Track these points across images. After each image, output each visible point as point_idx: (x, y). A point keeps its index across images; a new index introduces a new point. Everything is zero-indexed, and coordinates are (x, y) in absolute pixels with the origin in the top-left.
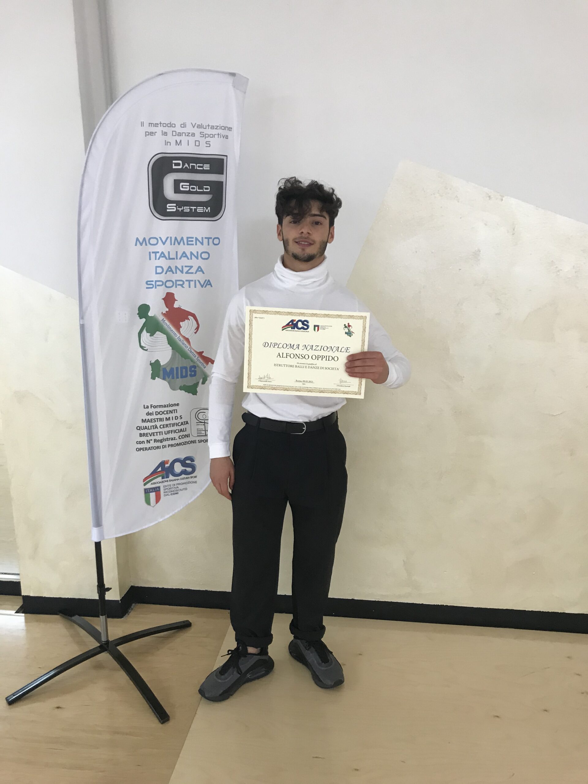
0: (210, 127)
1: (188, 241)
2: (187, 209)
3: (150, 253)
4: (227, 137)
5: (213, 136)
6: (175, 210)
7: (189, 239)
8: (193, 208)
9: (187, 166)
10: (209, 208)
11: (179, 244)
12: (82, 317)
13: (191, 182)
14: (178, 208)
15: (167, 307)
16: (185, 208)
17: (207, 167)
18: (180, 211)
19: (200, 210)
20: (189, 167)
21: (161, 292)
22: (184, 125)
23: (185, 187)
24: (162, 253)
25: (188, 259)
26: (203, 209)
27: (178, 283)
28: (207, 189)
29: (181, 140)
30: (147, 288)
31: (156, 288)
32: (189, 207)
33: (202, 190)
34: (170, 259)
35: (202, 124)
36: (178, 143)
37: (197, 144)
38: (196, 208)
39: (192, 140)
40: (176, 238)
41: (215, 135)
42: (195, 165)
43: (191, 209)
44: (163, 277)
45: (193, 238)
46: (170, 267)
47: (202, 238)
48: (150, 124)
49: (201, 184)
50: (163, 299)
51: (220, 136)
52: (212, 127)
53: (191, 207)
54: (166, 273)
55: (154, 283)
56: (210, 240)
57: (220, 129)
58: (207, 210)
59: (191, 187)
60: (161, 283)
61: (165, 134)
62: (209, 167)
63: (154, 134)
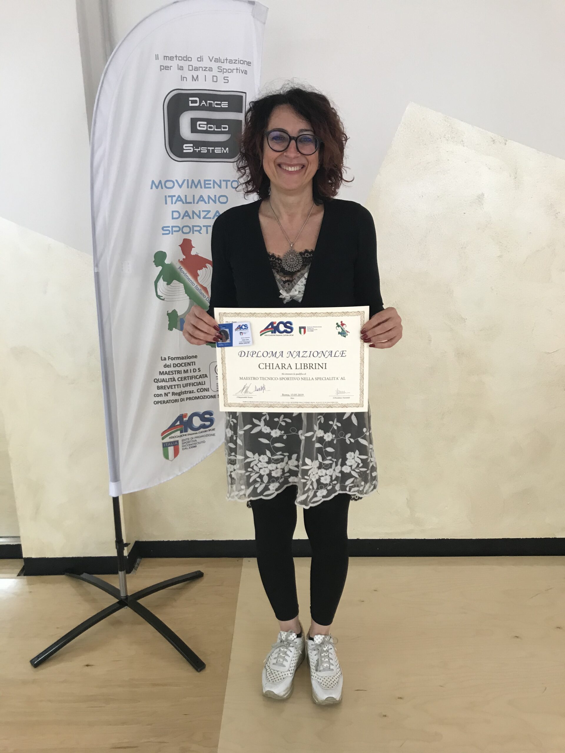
0: (228, 61)
1: (205, 184)
2: (204, 150)
3: (166, 196)
4: (246, 72)
5: (232, 71)
6: (192, 151)
7: (207, 182)
8: (211, 148)
9: (204, 103)
10: (227, 149)
11: (196, 187)
12: (96, 265)
13: (209, 121)
14: (196, 148)
16: (202, 149)
17: (225, 104)
18: (197, 152)
19: (218, 150)
20: (207, 105)
21: (178, 238)
22: (200, 59)
23: (202, 126)
24: (179, 196)
25: (206, 203)
26: (221, 150)
27: (195, 228)
28: (225, 128)
29: (198, 76)
30: (163, 234)
31: (172, 234)
32: (206, 148)
33: (220, 130)
34: (187, 203)
35: (219, 57)
36: (195, 79)
37: (215, 79)
38: (213, 148)
39: (209, 74)
40: (193, 181)
41: (234, 70)
42: (212, 102)
43: (208, 150)
44: (179, 223)
45: (210, 180)
46: (186, 212)
47: (220, 181)
48: (165, 58)
49: (219, 123)
51: (238, 71)
52: (231, 62)
53: (208, 148)
54: (183, 218)
55: (170, 229)
56: (228, 182)
57: (239, 63)
58: (225, 150)
59: (209, 126)
60: (177, 229)
61: (181, 68)
62: (227, 104)
63: (169, 69)
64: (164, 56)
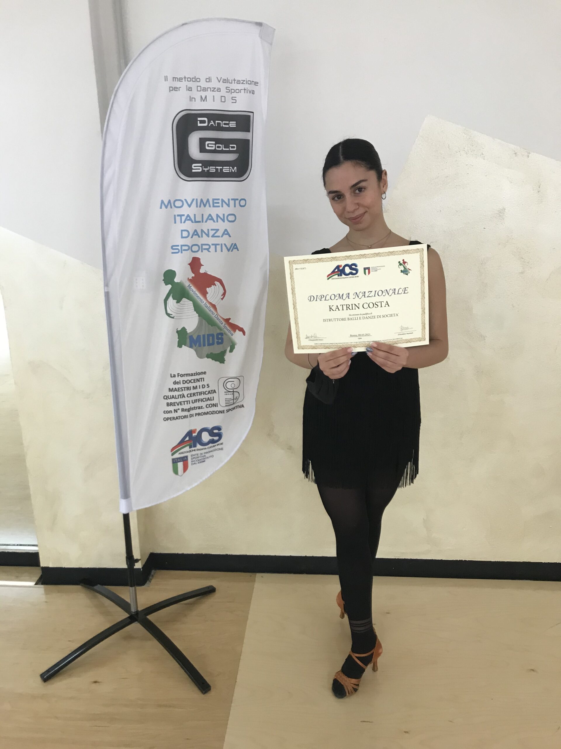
0: (236, 82)
1: (213, 203)
2: (212, 169)
3: (175, 216)
4: (253, 92)
5: (240, 91)
6: (200, 171)
7: (215, 201)
8: (219, 168)
9: (213, 123)
10: (235, 168)
11: (205, 206)
12: (106, 285)
13: (217, 141)
14: (204, 168)
15: (193, 272)
16: (211, 168)
17: (233, 124)
18: (206, 171)
19: (226, 170)
20: (215, 124)
21: (187, 257)
22: (209, 80)
23: (210, 145)
24: (188, 216)
25: (214, 221)
26: (229, 169)
27: (204, 247)
28: (234, 147)
29: (206, 96)
30: (173, 253)
31: (182, 253)
32: (214, 167)
33: (228, 149)
34: (196, 222)
35: (227, 78)
36: (204, 99)
37: (223, 100)
38: (221, 167)
39: (217, 95)
40: (202, 200)
41: (241, 90)
42: (221, 122)
43: (217, 169)
44: (188, 242)
45: (218, 199)
46: (196, 231)
47: (229, 200)
48: (174, 79)
49: (226, 142)
50: (189, 264)
51: (246, 91)
52: (239, 82)
53: (217, 167)
54: (192, 237)
55: (179, 248)
56: (236, 201)
57: (246, 84)
58: (233, 169)
59: (217, 145)
60: (186, 248)
61: (190, 89)
62: (235, 124)
63: (178, 90)
64: (173, 78)
